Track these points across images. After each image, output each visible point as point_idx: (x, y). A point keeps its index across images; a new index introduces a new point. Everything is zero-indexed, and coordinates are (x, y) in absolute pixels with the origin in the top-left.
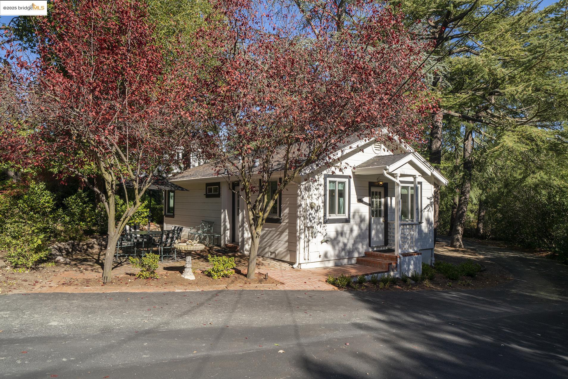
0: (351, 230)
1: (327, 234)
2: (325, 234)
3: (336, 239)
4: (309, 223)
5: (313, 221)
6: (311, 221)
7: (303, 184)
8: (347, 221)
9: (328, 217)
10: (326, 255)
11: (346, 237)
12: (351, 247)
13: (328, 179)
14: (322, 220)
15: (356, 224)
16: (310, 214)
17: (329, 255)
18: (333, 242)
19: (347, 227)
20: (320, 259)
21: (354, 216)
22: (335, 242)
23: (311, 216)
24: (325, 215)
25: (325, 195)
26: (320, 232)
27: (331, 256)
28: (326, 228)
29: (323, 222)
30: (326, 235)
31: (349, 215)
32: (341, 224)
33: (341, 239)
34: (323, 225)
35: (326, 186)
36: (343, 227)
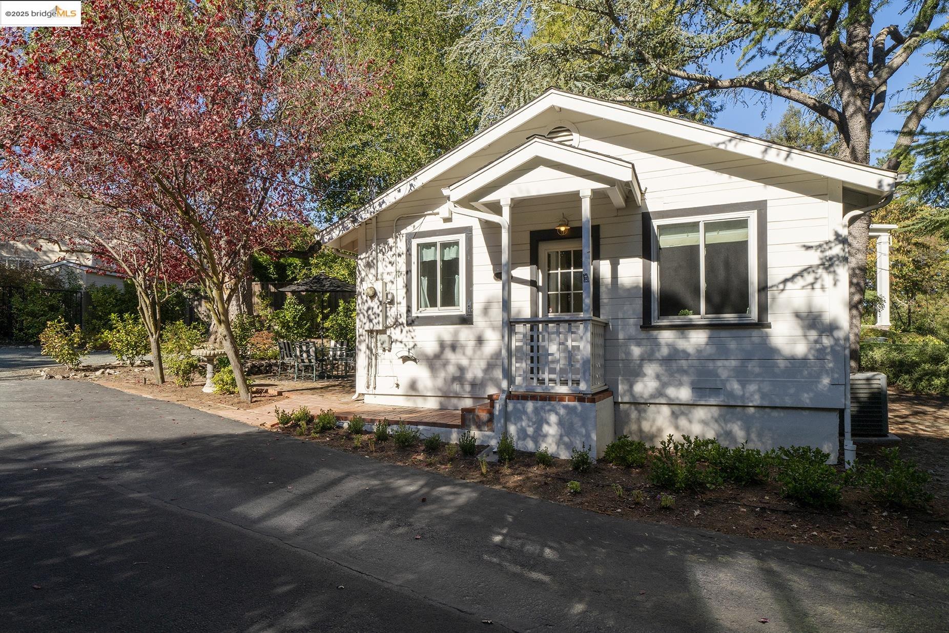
0: (480, 341)
1: (415, 345)
2: (411, 345)
3: (437, 356)
4: (368, 324)
5: (375, 321)
6: (371, 321)
7: (362, 257)
8: (466, 320)
9: (415, 313)
10: (413, 386)
11: (464, 354)
12: (480, 374)
13: (415, 242)
14: (403, 320)
15: (494, 328)
16: (369, 309)
17: (420, 386)
18: (434, 362)
19: (465, 334)
20: (400, 391)
21: (486, 310)
22: (438, 363)
23: (370, 312)
24: (409, 310)
25: (408, 272)
26: (401, 342)
27: (426, 388)
28: (413, 334)
29: (405, 322)
30: (414, 347)
31: (470, 307)
32: (451, 328)
33: (449, 355)
34: (407, 328)
35: (410, 255)
36: (456, 334)
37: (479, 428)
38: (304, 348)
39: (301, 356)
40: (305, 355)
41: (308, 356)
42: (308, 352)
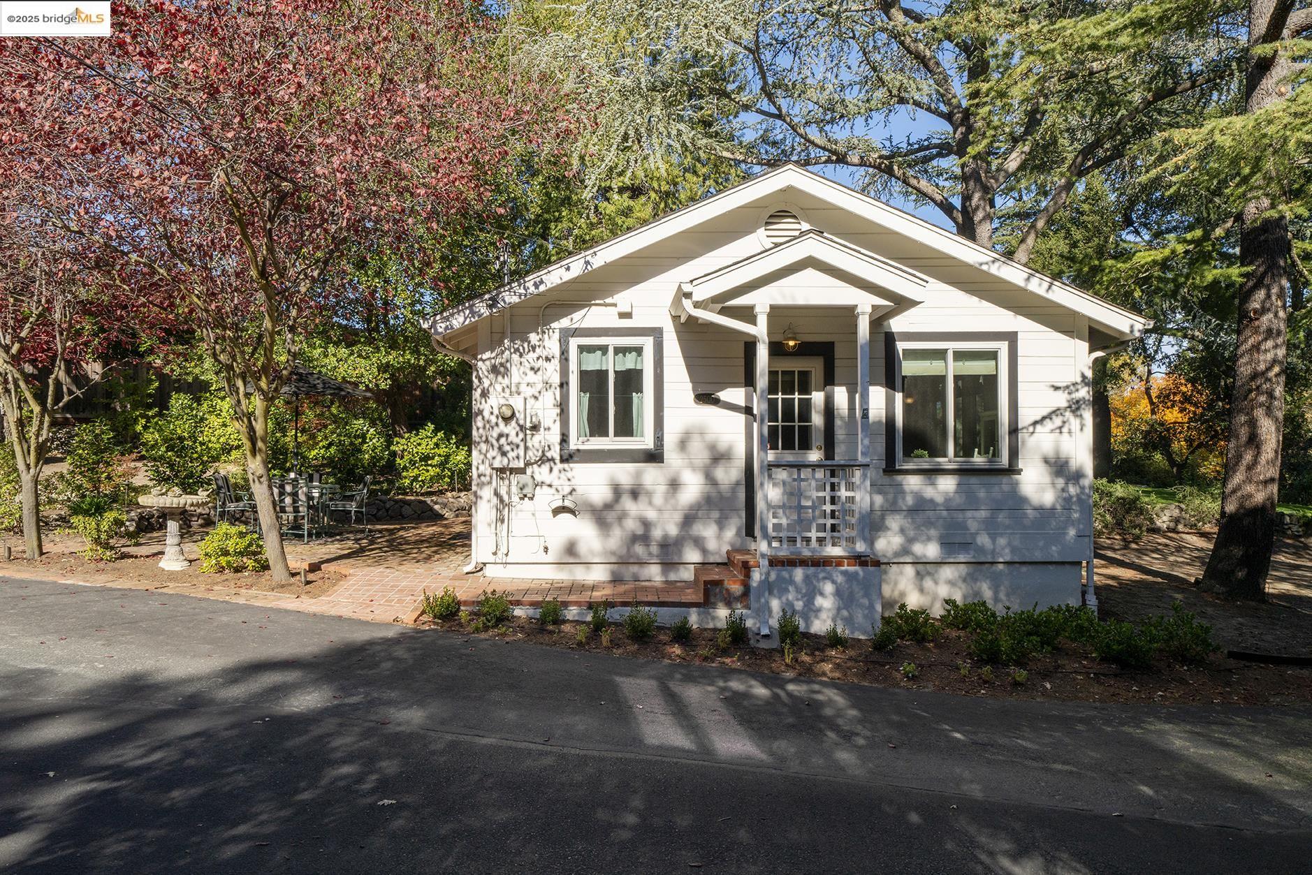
0: (674, 485)
1: (574, 490)
2: (567, 490)
3: (608, 507)
4: (499, 458)
5: (511, 455)
6: (504, 454)
7: (485, 356)
8: (654, 456)
9: (574, 444)
10: (571, 549)
11: (650, 503)
12: (673, 531)
13: (574, 343)
14: (555, 453)
15: (694, 468)
16: (500, 436)
17: (582, 549)
18: (602, 515)
19: (652, 476)
20: (550, 557)
21: (683, 444)
22: (611, 516)
23: (503, 441)
24: (564, 439)
25: (564, 385)
26: (550, 486)
27: (592, 553)
28: (569, 475)
29: (557, 458)
30: (571, 493)
31: (659, 439)
32: (630, 467)
33: (628, 504)
34: (560, 466)
35: (567, 360)
36: (638, 474)
37: (728, 604)
38: (288, 488)
39: (282, 501)
40: (288, 500)
41: (295, 501)
42: (295, 495)
